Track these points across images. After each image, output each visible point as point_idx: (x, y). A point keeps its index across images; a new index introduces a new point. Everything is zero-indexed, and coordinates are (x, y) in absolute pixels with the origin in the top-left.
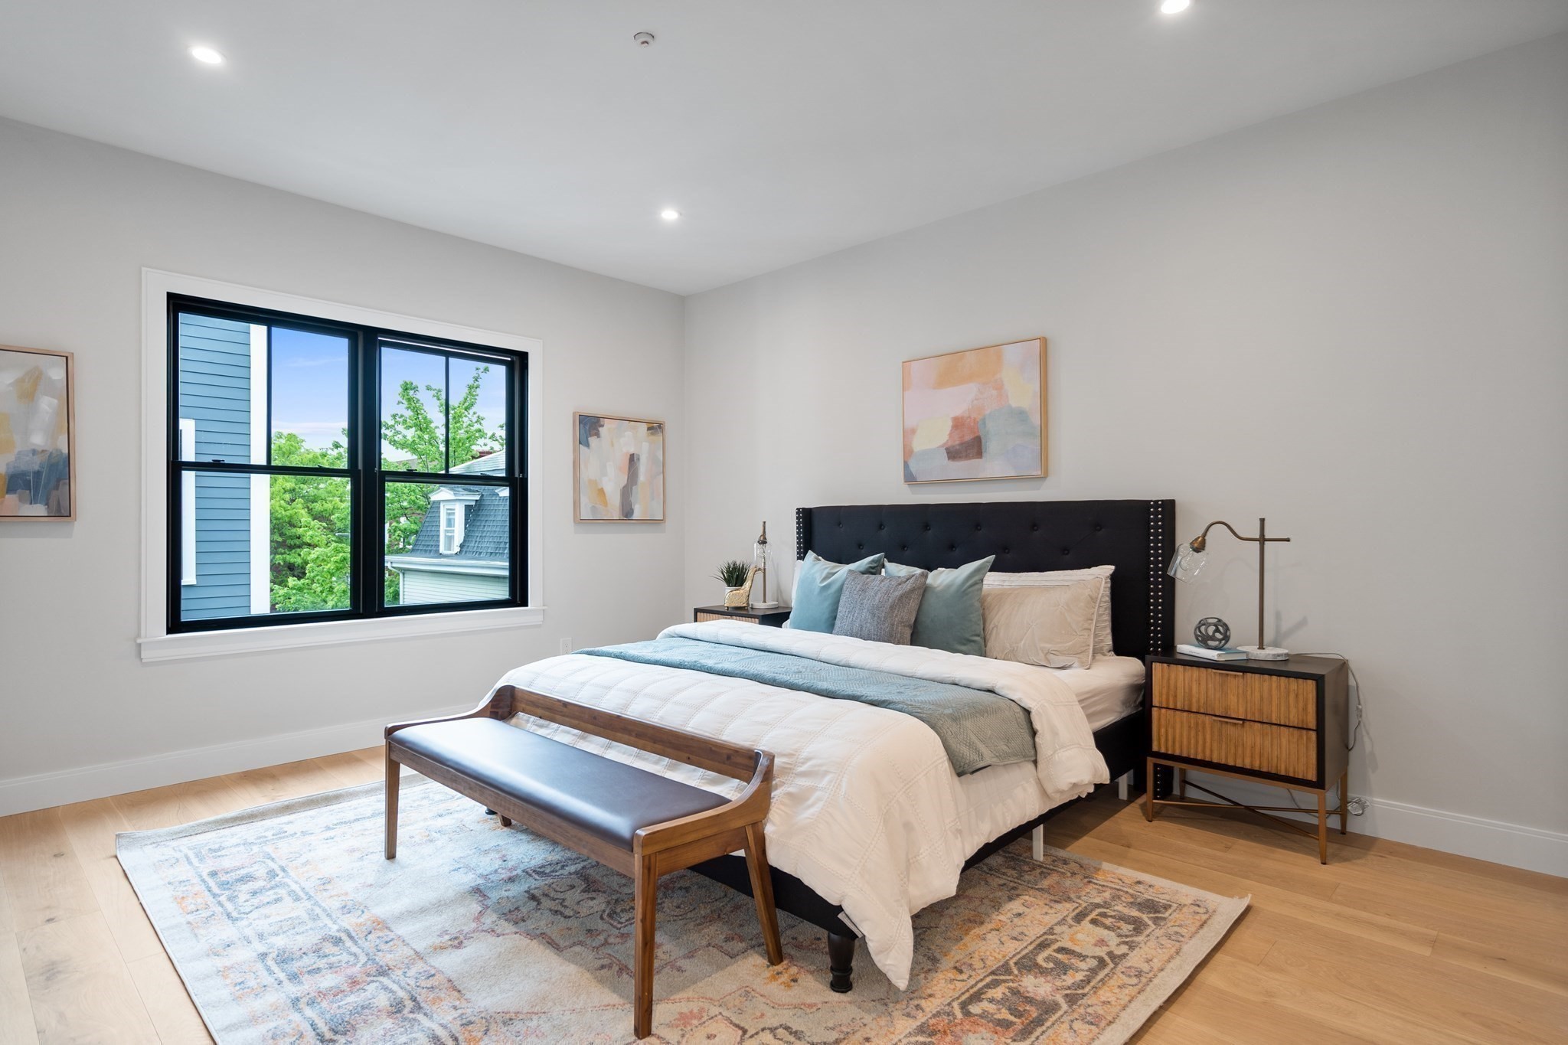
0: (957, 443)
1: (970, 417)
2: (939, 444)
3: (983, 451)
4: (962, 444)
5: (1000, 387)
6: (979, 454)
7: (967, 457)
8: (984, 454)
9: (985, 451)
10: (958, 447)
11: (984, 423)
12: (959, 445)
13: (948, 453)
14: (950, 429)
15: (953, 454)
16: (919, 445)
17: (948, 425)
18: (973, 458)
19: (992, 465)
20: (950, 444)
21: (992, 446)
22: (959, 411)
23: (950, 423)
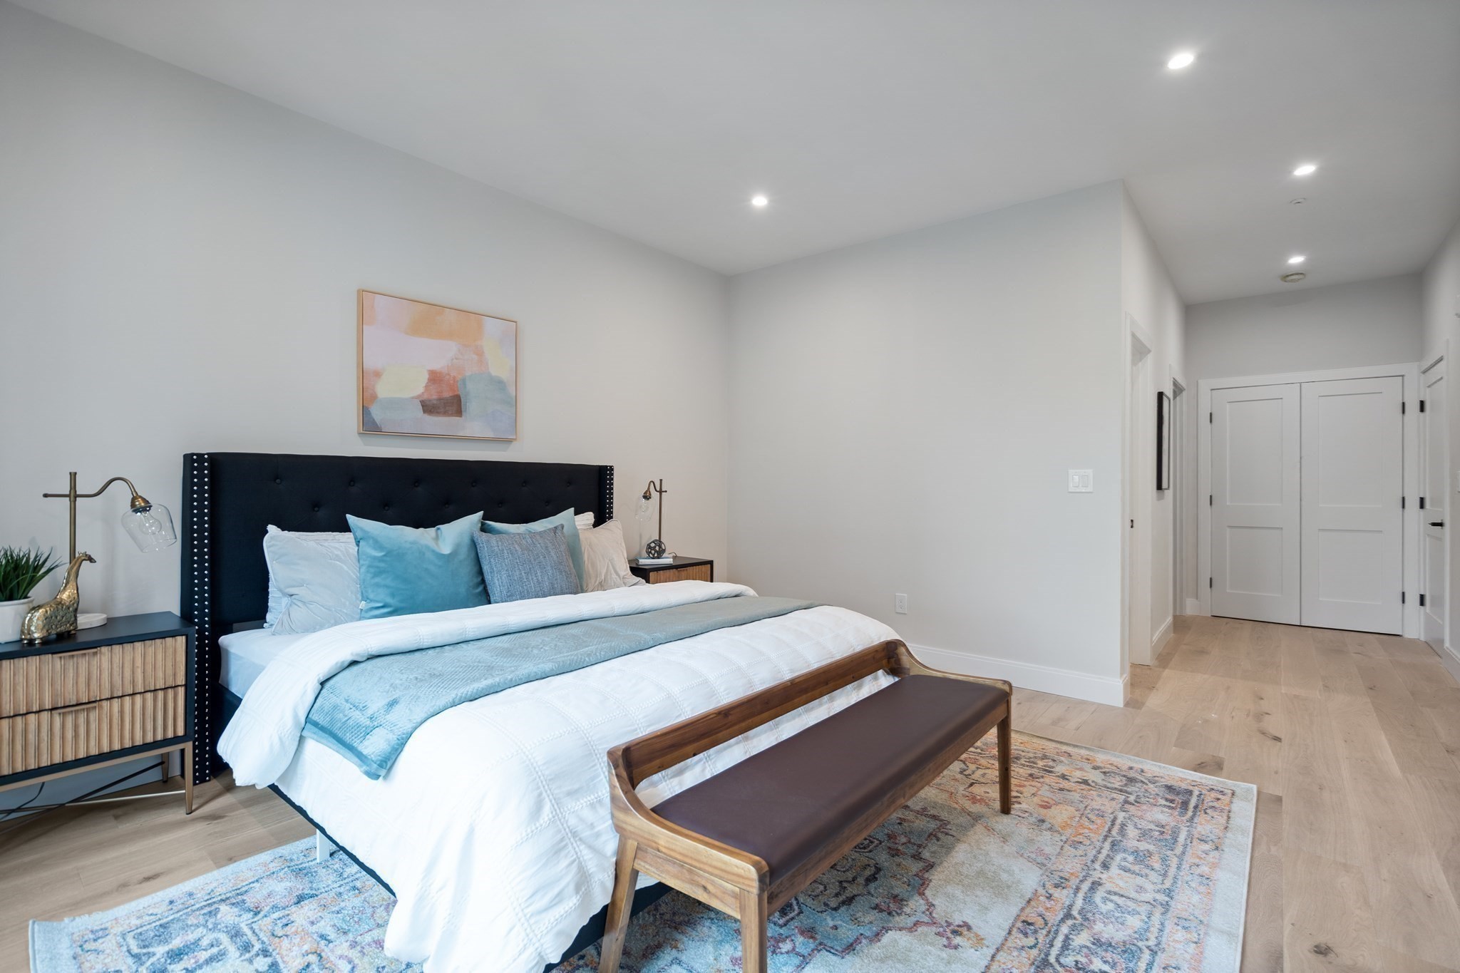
0: (435, 397)
1: (449, 374)
2: (412, 395)
3: (463, 410)
4: (440, 399)
5: (480, 353)
6: (459, 412)
7: (445, 413)
8: (464, 413)
9: (465, 411)
10: (435, 402)
11: (464, 384)
12: (437, 400)
13: (423, 406)
14: (426, 381)
15: (429, 408)
16: (383, 390)
17: (424, 378)
18: (452, 415)
19: (471, 425)
20: (425, 397)
21: (472, 406)
22: (439, 365)
23: (426, 377)
